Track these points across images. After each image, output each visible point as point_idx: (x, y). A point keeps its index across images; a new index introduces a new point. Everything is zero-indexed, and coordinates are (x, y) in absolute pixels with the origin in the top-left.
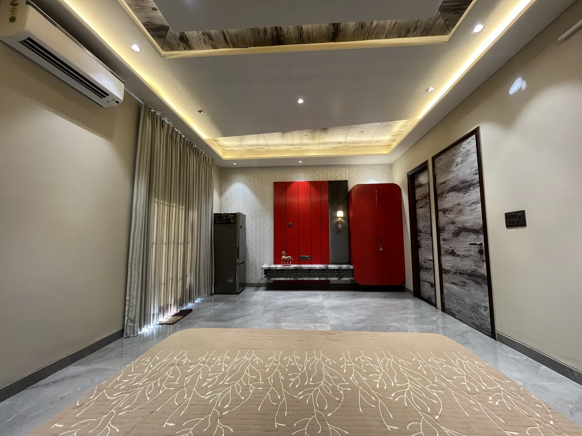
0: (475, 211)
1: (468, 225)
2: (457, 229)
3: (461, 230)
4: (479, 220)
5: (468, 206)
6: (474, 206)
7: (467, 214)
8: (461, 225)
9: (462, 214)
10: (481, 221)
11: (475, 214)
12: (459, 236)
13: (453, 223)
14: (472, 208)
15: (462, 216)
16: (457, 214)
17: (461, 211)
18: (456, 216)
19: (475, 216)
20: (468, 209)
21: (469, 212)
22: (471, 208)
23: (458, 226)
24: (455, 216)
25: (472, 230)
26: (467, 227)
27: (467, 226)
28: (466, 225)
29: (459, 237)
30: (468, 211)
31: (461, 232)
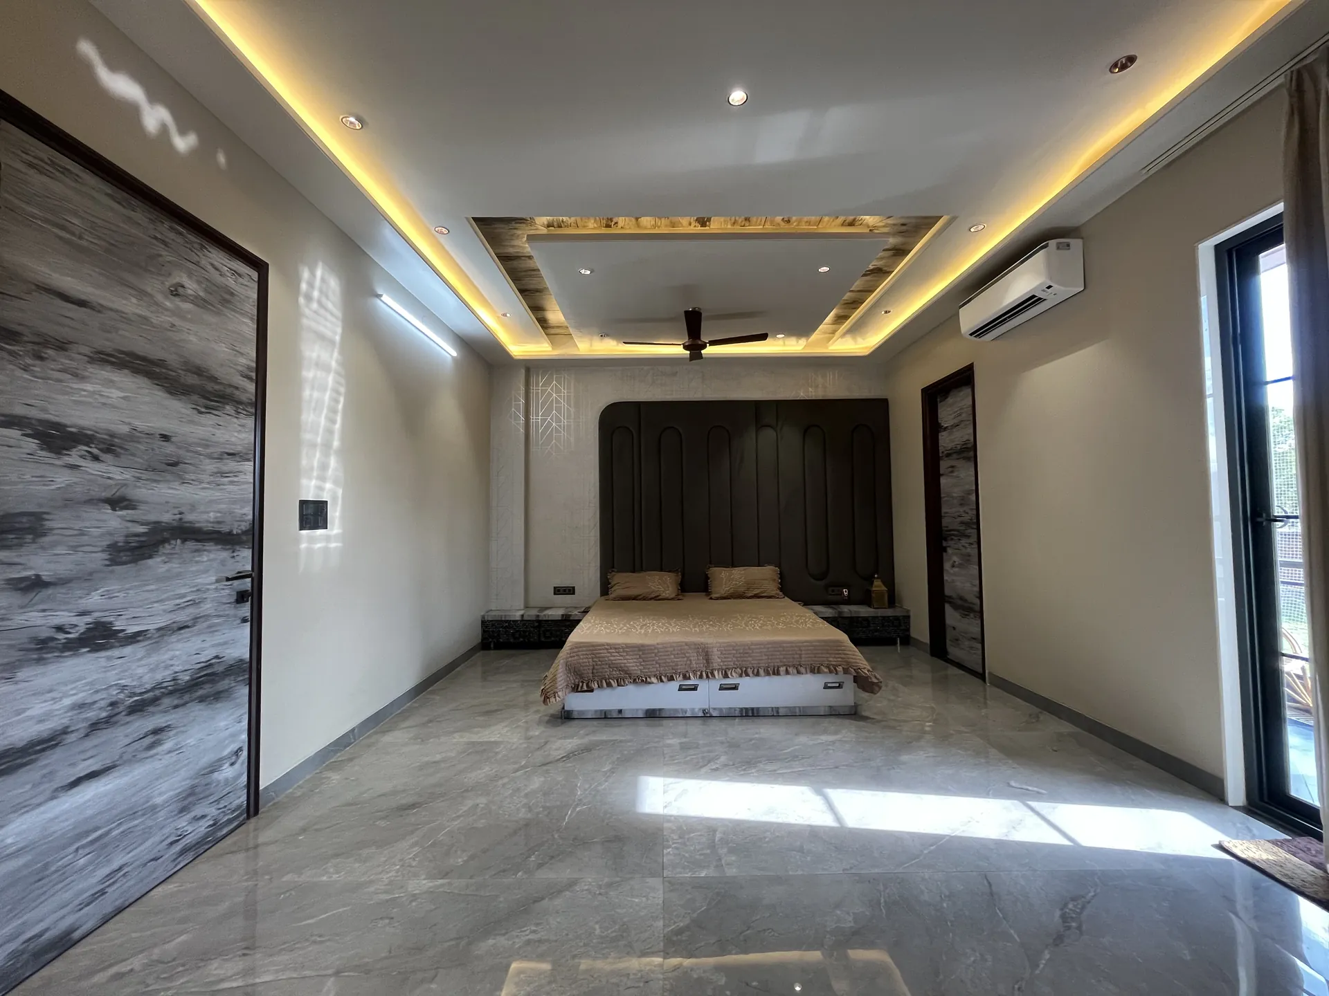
0: (235, 479)
1: (204, 518)
2: (142, 529)
3: (166, 535)
4: (242, 507)
5: (210, 457)
6: (231, 465)
7: (201, 482)
8: (167, 517)
9: (180, 477)
10: (248, 511)
11: (231, 487)
12: (150, 557)
13: (118, 503)
14: (225, 469)
15: (176, 485)
16: (150, 468)
17: (175, 464)
18: (144, 477)
19: (230, 493)
20: (210, 466)
21: (212, 478)
22: (219, 465)
23: (152, 517)
24: (139, 478)
25: (215, 536)
26: (197, 525)
27: (199, 522)
28: (190, 517)
29: (150, 562)
30: (205, 471)
31: (165, 541)
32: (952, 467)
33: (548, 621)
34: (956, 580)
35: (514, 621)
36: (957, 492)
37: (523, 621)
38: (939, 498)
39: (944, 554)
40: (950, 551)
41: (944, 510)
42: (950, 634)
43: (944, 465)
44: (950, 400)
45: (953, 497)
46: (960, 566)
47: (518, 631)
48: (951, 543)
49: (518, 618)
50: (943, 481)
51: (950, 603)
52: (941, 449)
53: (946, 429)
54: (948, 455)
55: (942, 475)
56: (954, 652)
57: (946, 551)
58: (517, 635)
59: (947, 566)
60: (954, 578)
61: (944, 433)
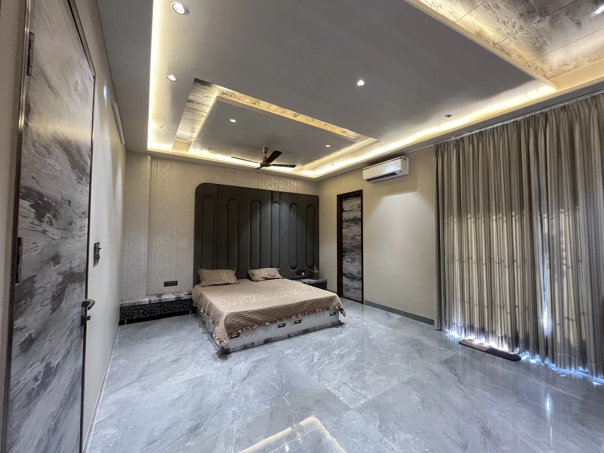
32: (348, 226)
33: (167, 302)
34: (350, 267)
35: (144, 305)
36: (350, 235)
37: (150, 304)
38: (342, 237)
39: (343, 258)
40: (346, 257)
41: (343, 241)
42: (344, 288)
43: (345, 225)
44: (348, 201)
45: (348, 237)
46: (351, 262)
47: (146, 310)
48: (346, 253)
49: (147, 303)
50: (343, 230)
51: (345, 276)
52: (343, 218)
53: (346, 211)
54: (346, 221)
55: (344, 228)
56: (346, 294)
57: (344, 257)
58: (146, 313)
59: (344, 262)
60: (348, 267)
61: (345, 213)
